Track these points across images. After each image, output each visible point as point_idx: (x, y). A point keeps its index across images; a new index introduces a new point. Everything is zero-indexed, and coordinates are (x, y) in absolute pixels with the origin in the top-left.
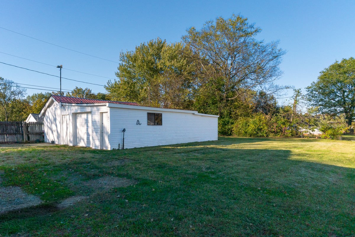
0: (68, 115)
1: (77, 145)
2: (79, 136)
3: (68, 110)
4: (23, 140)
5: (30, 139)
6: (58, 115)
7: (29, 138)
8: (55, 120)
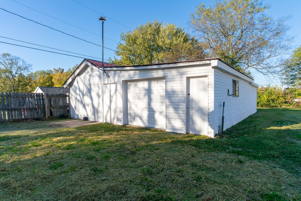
0: (115, 83)
1: (128, 124)
2: (132, 112)
3: (114, 78)
4: (45, 115)
5: (53, 115)
6: (94, 84)
7: (51, 113)
8: (89, 90)
